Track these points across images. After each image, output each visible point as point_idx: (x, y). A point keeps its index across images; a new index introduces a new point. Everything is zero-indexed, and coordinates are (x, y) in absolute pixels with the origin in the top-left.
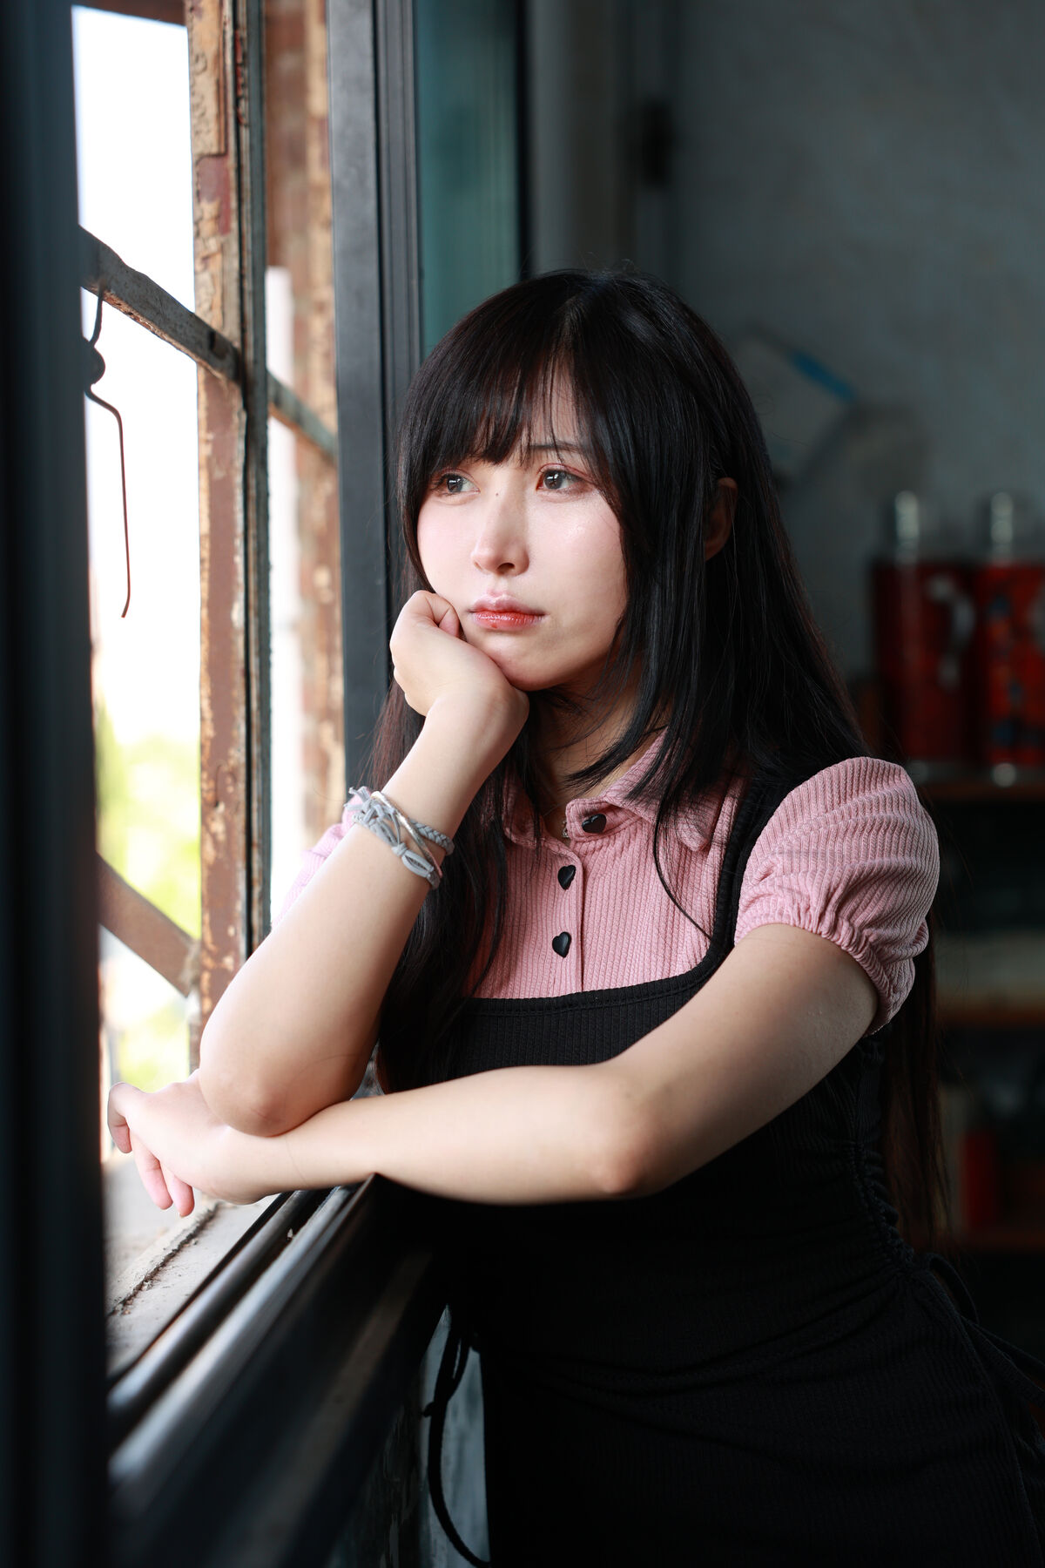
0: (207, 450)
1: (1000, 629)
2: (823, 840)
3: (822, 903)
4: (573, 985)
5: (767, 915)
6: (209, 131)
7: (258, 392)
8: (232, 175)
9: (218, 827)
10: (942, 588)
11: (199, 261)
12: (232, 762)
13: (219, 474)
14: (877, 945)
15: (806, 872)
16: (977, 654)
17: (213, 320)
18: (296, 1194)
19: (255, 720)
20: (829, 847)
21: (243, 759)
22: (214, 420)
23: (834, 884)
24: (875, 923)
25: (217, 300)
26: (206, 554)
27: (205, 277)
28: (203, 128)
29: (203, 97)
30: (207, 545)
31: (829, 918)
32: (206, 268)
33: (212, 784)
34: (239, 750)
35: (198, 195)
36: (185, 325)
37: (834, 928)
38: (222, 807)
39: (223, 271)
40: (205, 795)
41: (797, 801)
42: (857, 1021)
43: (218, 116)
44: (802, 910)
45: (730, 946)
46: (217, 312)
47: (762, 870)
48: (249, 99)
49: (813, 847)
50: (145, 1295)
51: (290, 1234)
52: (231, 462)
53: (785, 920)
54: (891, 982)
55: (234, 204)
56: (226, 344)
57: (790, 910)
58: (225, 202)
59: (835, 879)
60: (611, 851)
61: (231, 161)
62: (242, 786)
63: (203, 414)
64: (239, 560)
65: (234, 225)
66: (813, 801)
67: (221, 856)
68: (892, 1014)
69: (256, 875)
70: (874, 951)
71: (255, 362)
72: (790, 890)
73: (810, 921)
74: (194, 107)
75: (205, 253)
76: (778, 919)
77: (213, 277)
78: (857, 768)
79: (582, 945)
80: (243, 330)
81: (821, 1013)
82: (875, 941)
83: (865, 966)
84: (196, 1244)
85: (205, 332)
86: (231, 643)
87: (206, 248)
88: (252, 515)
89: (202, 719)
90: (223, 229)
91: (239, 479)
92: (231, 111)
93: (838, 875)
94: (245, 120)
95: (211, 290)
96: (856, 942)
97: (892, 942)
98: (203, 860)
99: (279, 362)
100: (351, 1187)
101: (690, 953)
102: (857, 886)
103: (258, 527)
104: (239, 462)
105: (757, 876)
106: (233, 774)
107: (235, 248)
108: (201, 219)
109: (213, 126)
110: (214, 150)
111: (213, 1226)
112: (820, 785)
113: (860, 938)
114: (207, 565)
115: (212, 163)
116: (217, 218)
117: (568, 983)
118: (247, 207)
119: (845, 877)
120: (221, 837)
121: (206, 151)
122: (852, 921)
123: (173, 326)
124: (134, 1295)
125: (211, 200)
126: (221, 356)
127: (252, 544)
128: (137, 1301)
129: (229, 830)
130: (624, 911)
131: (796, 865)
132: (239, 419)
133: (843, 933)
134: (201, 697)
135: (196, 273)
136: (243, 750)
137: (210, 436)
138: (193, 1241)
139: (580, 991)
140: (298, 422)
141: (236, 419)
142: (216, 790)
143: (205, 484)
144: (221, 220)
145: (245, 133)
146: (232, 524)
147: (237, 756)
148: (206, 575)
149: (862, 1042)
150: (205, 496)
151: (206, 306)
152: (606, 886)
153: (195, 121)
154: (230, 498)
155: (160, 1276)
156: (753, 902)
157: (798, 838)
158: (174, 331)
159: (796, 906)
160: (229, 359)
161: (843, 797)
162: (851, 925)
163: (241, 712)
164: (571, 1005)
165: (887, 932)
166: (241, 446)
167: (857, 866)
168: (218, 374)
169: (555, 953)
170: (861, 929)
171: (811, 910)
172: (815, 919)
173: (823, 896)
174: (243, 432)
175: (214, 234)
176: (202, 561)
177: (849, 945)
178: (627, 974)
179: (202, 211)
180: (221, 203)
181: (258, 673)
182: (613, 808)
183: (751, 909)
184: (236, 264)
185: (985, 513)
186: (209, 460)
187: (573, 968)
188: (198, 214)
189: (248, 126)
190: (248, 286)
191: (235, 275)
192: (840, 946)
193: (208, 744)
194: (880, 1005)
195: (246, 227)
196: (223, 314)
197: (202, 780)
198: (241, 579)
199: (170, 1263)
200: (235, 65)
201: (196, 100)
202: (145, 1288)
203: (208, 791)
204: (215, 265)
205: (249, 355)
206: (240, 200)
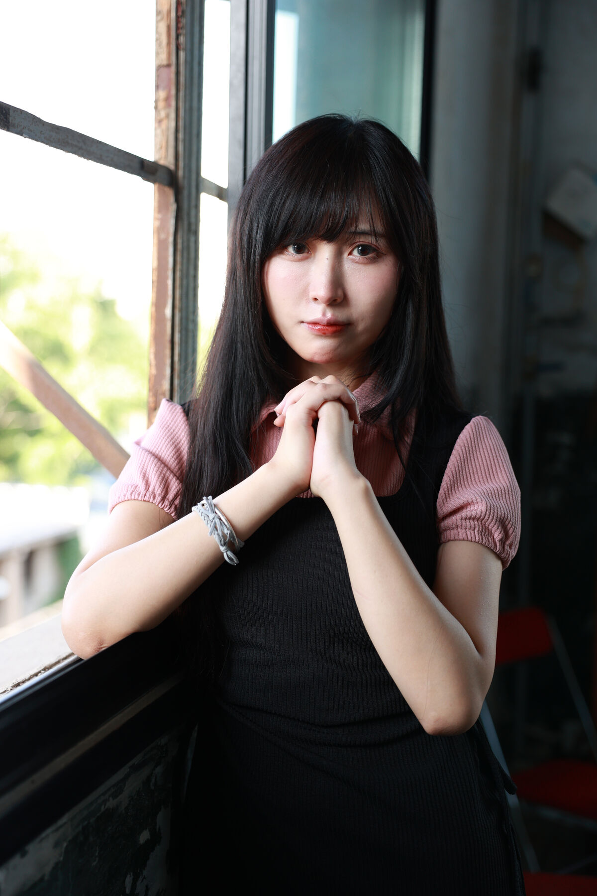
0: (158, 223)
6: (163, 53)
8: (174, 76)
11: (156, 122)
13: (163, 236)
19: (177, 366)
21: (168, 387)
22: (162, 207)
25: (164, 144)
26: (156, 279)
27: (159, 131)
28: (161, 50)
29: (161, 35)
30: (156, 273)
32: (160, 126)
33: (154, 399)
34: (167, 382)
35: (157, 87)
39: (168, 129)
40: (150, 404)
43: (168, 45)
46: (163, 153)
48: (184, 35)
52: (168, 230)
55: (173, 92)
56: (168, 169)
58: (170, 91)
61: (173, 68)
63: (157, 206)
64: (170, 282)
65: (173, 103)
71: (184, 177)
74: (157, 40)
75: (159, 118)
77: (164, 132)
80: (177, 160)
86: (165, 325)
87: (160, 115)
88: (178, 258)
89: (149, 365)
90: (168, 105)
91: (171, 239)
92: (173, 41)
94: (181, 47)
95: (161, 137)
103: (182, 265)
104: (172, 230)
106: (162, 393)
107: (173, 115)
108: (159, 99)
109: (165, 50)
110: (165, 62)
114: (156, 285)
115: (165, 69)
116: (166, 99)
118: (182, 94)
121: (162, 64)
125: (163, 89)
127: (178, 274)
132: (173, 208)
134: (149, 353)
135: (155, 129)
136: (169, 380)
137: (160, 217)
141: (171, 207)
142: (156, 402)
143: (156, 241)
144: (168, 99)
145: (182, 54)
146: (167, 262)
147: (165, 384)
148: (155, 290)
150: (156, 248)
151: (159, 146)
153: (157, 47)
154: (167, 249)
160: (169, 177)
163: (168, 361)
166: (173, 222)
174: (175, 215)
175: (164, 108)
176: (152, 281)
179: (159, 96)
180: (168, 92)
181: (180, 341)
184: (174, 124)
186: (158, 229)
188: (157, 97)
189: (185, 50)
190: (181, 136)
191: (174, 130)
193: (152, 378)
195: (181, 104)
196: (167, 151)
197: (149, 396)
198: (170, 292)
200: (178, 18)
201: (158, 36)
203: (151, 401)
204: (164, 125)
205: (180, 173)
206: (177, 90)
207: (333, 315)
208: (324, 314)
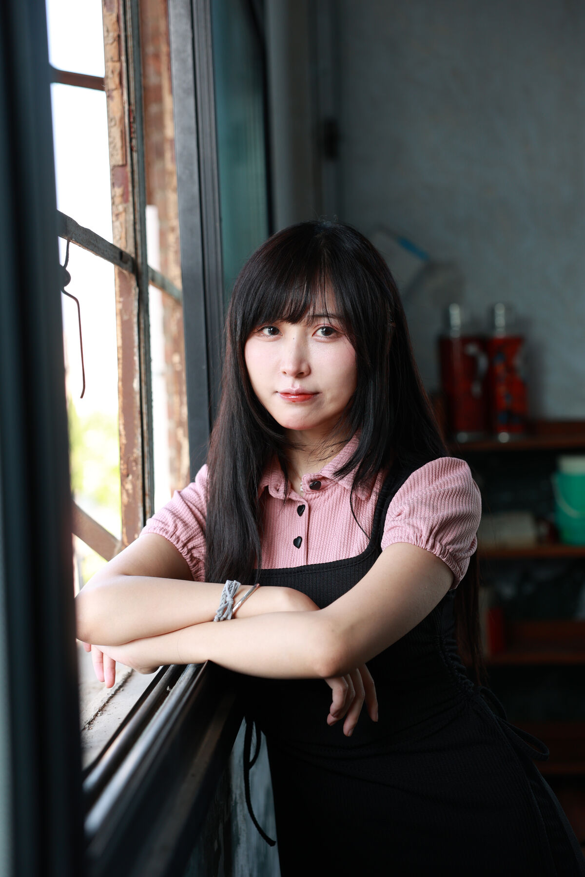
0: (120, 306)
1: (500, 368)
3: (428, 533)
4: (303, 562)
5: (398, 537)
6: (117, 154)
7: (144, 278)
8: (129, 175)
9: (129, 486)
10: (472, 349)
11: (114, 216)
12: (135, 455)
13: (126, 318)
14: (453, 553)
16: (489, 380)
17: (120, 245)
19: (146, 435)
21: (140, 454)
22: (123, 291)
23: (434, 525)
24: (452, 542)
25: (123, 235)
26: (120, 356)
27: (117, 224)
28: (115, 153)
29: (114, 138)
30: (121, 351)
31: (431, 541)
32: (117, 219)
33: (125, 466)
34: (138, 450)
35: (113, 185)
36: (108, 250)
37: (433, 546)
38: (130, 477)
39: (126, 221)
40: (123, 471)
43: (122, 147)
44: (419, 536)
46: (123, 240)
47: (398, 511)
48: (137, 138)
50: (99, 719)
51: (168, 688)
52: (132, 312)
53: (410, 542)
54: (460, 570)
55: (130, 189)
56: (128, 256)
57: (412, 536)
58: (126, 187)
59: (435, 522)
60: (323, 498)
61: (129, 168)
62: (140, 467)
63: (118, 289)
64: (136, 358)
65: (131, 199)
66: (423, 478)
67: (131, 500)
69: (148, 509)
70: (452, 556)
71: (142, 263)
73: (422, 543)
74: (110, 143)
75: (116, 212)
76: (406, 541)
77: (121, 224)
79: (307, 543)
80: (136, 248)
81: (426, 587)
82: (452, 551)
83: (447, 564)
84: (123, 690)
85: (118, 252)
86: (133, 398)
87: (117, 209)
88: (142, 337)
89: (120, 435)
90: (126, 201)
91: (135, 320)
92: (128, 144)
93: (436, 519)
94: (135, 149)
95: (120, 229)
96: (443, 553)
98: (122, 503)
99: (153, 260)
101: (359, 547)
102: (446, 524)
103: (145, 343)
104: (135, 312)
105: (396, 513)
106: (135, 461)
107: (131, 209)
108: (115, 196)
109: (120, 152)
110: (120, 163)
111: (131, 680)
112: (423, 471)
113: (445, 550)
114: (121, 361)
115: (120, 169)
117: (300, 560)
118: (136, 190)
119: (440, 521)
120: (131, 491)
121: (117, 164)
122: (441, 542)
123: (102, 251)
124: (94, 719)
125: (119, 187)
126: (126, 263)
127: (142, 350)
128: (95, 722)
129: (134, 488)
130: (328, 527)
132: (135, 291)
133: (437, 548)
134: (119, 424)
135: (113, 222)
136: (140, 449)
137: (121, 299)
138: (121, 689)
139: (306, 564)
140: (163, 287)
141: (133, 291)
142: (128, 469)
143: (119, 322)
144: (124, 196)
145: (135, 155)
146: (133, 342)
147: (138, 452)
148: (121, 366)
150: (119, 328)
151: (118, 237)
152: (320, 515)
153: (111, 150)
154: (131, 329)
155: (106, 708)
156: (391, 529)
158: (103, 253)
159: (415, 535)
160: (130, 263)
161: (437, 477)
162: (441, 544)
163: (139, 431)
164: (301, 571)
165: (457, 546)
166: (136, 304)
167: (445, 515)
168: (125, 272)
169: (295, 547)
170: (446, 545)
171: (422, 537)
172: (424, 542)
174: (137, 297)
175: (121, 203)
176: (118, 359)
177: (440, 554)
178: (328, 556)
179: (115, 192)
180: (124, 189)
181: (147, 412)
182: (324, 478)
183: (390, 533)
184: (132, 217)
185: (492, 313)
186: (121, 311)
187: (303, 554)
188: (113, 194)
189: (137, 151)
190: (138, 227)
191: (131, 222)
192: (435, 555)
193: (123, 447)
195: (137, 199)
196: (126, 241)
197: (121, 464)
198: (137, 368)
199: (110, 701)
200: (130, 123)
201: (111, 139)
202: (99, 715)
203: (124, 469)
204: (122, 218)
205: (140, 260)
206: (133, 187)
207: (300, 386)
208: (293, 386)
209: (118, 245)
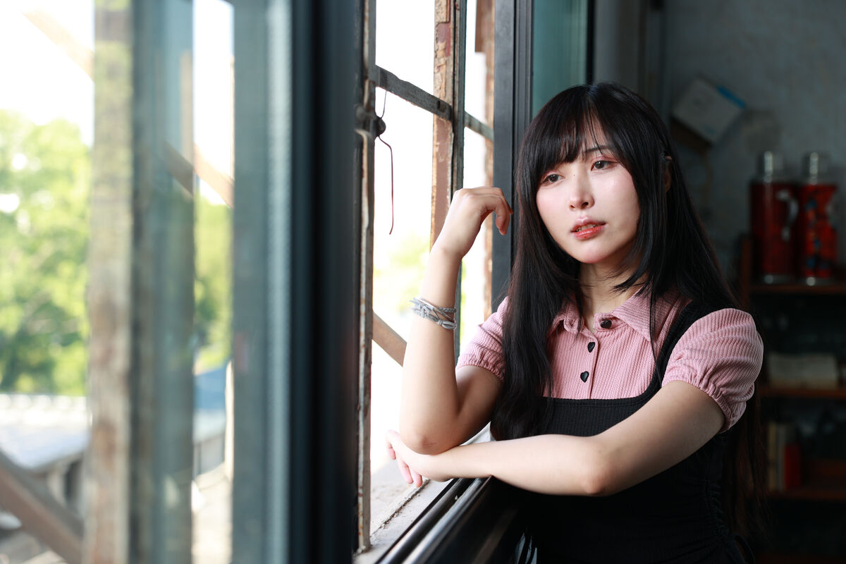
0: (437, 149)
2: (707, 345)
3: (702, 374)
4: (586, 395)
5: (677, 376)
6: (442, 12)
7: (460, 124)
8: (452, 31)
11: (435, 68)
13: (441, 160)
14: (726, 396)
15: (697, 360)
17: (440, 95)
18: (460, 480)
20: (710, 349)
22: (440, 136)
23: (709, 367)
24: (726, 385)
25: (443, 86)
26: (434, 194)
27: (439, 75)
28: (440, 11)
30: (435, 190)
31: (705, 381)
32: (439, 71)
35: (437, 39)
36: (426, 100)
37: (706, 386)
39: (446, 73)
41: (698, 325)
42: (714, 428)
43: (447, 6)
44: (693, 376)
45: (659, 387)
46: (443, 91)
47: (678, 355)
49: (702, 348)
50: (395, 519)
51: (456, 498)
52: (447, 155)
53: (685, 380)
55: (452, 44)
56: (446, 104)
57: (687, 376)
58: (449, 42)
59: (710, 364)
60: (612, 337)
61: (451, 25)
63: (435, 134)
64: (448, 197)
65: (452, 53)
66: (706, 326)
68: (731, 426)
70: (724, 398)
71: (459, 111)
72: (689, 366)
73: (696, 382)
75: (438, 64)
76: (681, 379)
77: (442, 75)
78: (728, 313)
79: (593, 378)
80: (454, 98)
82: (725, 394)
83: (718, 403)
85: (436, 102)
87: (439, 62)
88: (455, 178)
90: (447, 54)
91: (450, 162)
92: (452, 3)
93: (711, 362)
94: (458, 8)
95: (440, 80)
96: (716, 393)
97: (735, 395)
99: (469, 109)
100: (483, 479)
102: (719, 369)
103: (458, 183)
104: (450, 155)
105: (676, 358)
107: (452, 63)
108: (438, 50)
109: (444, 10)
110: (445, 20)
112: (710, 319)
113: (718, 391)
114: (435, 199)
115: (444, 25)
116: (445, 49)
117: (584, 394)
118: (457, 45)
119: (714, 364)
121: (441, 21)
123: (421, 101)
125: (443, 41)
126: (443, 111)
130: (614, 365)
131: (693, 356)
132: (451, 136)
133: (710, 389)
135: (434, 74)
137: (438, 142)
139: (589, 398)
140: (480, 130)
141: (449, 137)
143: (435, 164)
144: (446, 49)
145: (458, 13)
146: (446, 182)
148: (434, 203)
149: (716, 437)
150: (435, 169)
151: (438, 87)
152: (608, 353)
153: (437, 8)
154: (446, 170)
155: (402, 511)
156: (672, 369)
157: (696, 343)
158: (421, 104)
159: (690, 374)
160: (447, 111)
161: (720, 326)
162: (715, 385)
164: (584, 404)
165: (731, 390)
166: (451, 148)
167: (721, 360)
168: (442, 119)
169: (581, 380)
170: (719, 387)
171: (697, 377)
172: (698, 381)
173: (703, 371)
174: (452, 142)
175: (443, 56)
176: (433, 197)
177: (712, 395)
178: (610, 394)
179: (438, 46)
180: (446, 44)
182: (615, 318)
183: (671, 372)
184: (452, 70)
186: (437, 153)
187: (588, 388)
188: (437, 48)
189: (460, 10)
190: (457, 79)
191: (451, 74)
192: (708, 395)
194: (725, 422)
195: (457, 53)
196: (446, 91)
204: (443, 70)
205: (456, 108)
206: (455, 42)
209: (437, 96)
